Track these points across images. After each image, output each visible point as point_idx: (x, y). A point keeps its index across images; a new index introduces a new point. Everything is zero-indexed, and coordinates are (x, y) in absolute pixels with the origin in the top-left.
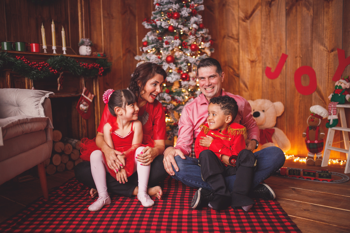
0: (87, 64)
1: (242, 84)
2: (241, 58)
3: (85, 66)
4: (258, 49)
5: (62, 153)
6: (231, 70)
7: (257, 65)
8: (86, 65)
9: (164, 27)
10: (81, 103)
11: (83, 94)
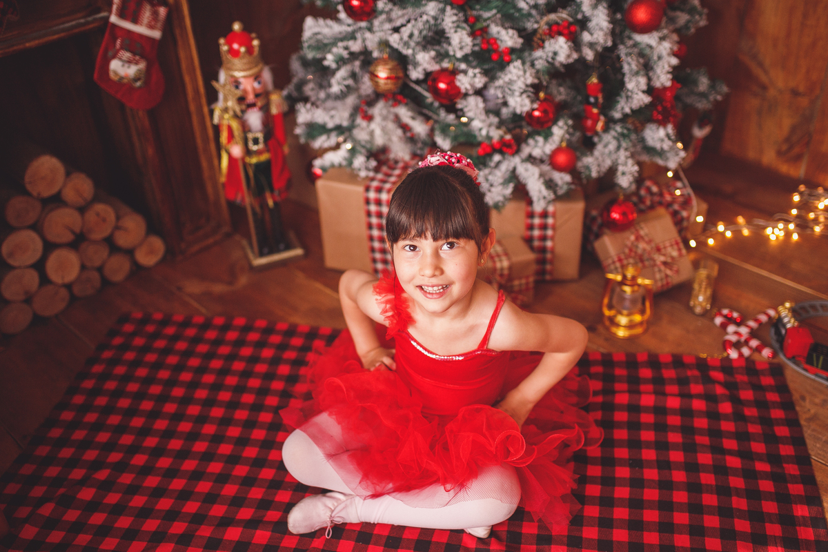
5: (78, 241)
10: (110, 54)
11: (114, 19)
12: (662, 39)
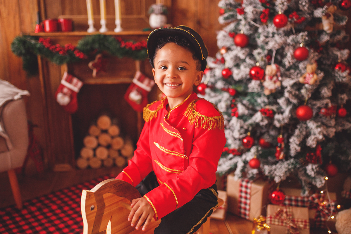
10: (131, 90)
11: (135, 81)
12: (317, 127)
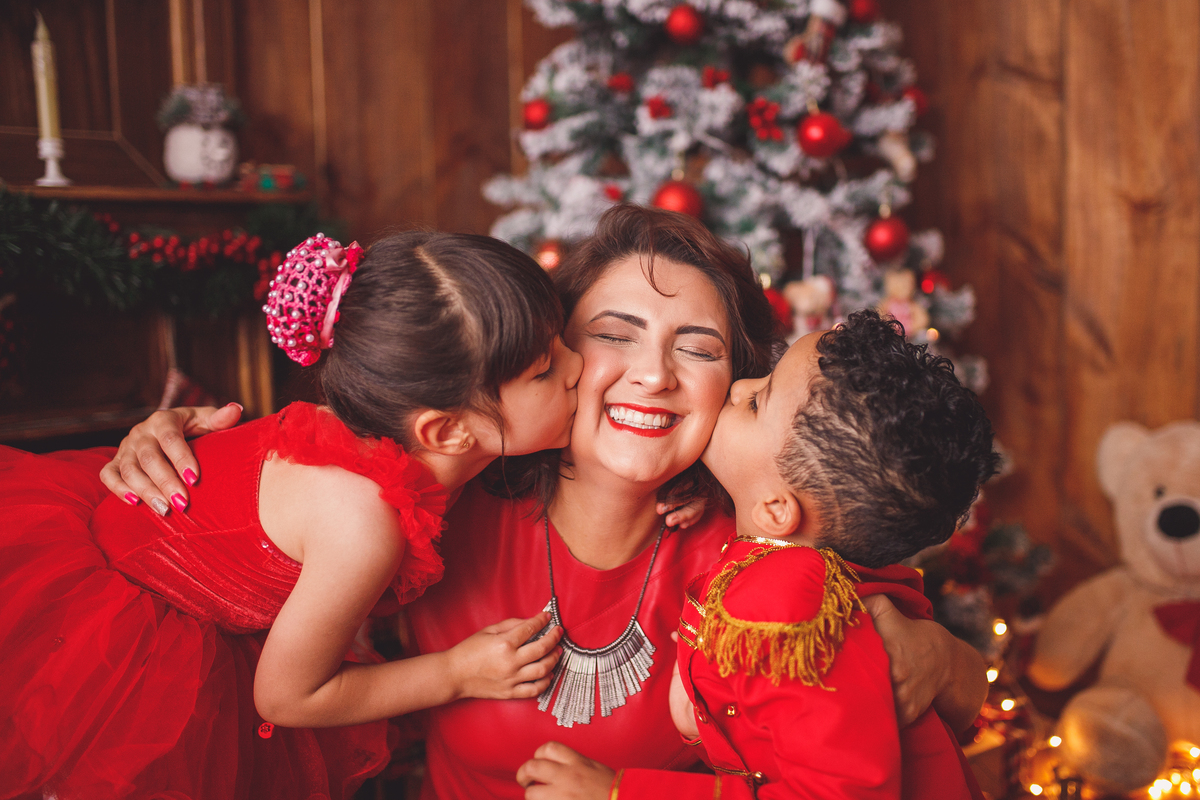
0: (174, 239)
1: (1077, 332)
2: (1073, 189)
3: (161, 251)
4: (1175, 137)
6: (1017, 253)
7: (1173, 225)
8: (169, 251)
9: (646, 16)
